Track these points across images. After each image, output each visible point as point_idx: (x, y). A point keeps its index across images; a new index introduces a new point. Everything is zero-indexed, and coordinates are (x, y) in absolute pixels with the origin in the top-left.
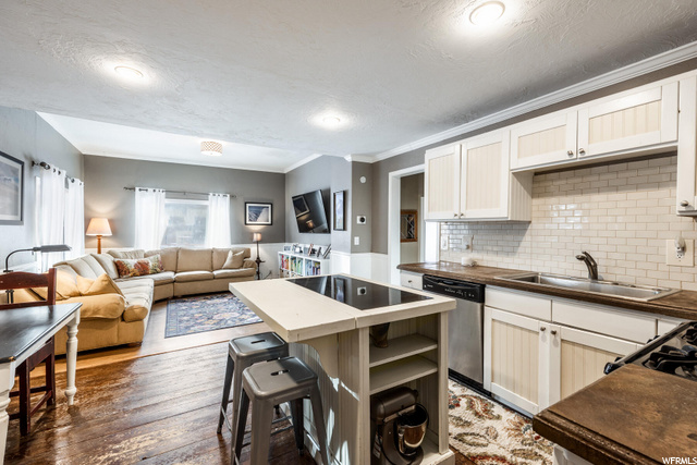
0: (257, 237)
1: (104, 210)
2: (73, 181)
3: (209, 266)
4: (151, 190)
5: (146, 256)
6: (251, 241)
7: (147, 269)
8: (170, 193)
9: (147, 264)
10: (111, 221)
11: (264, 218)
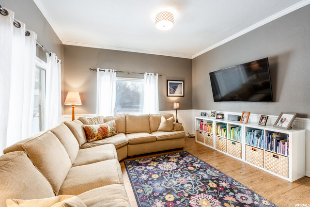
0: (176, 105)
1: (77, 85)
2: (50, 55)
3: (148, 129)
4: (107, 70)
5: (105, 121)
6: (172, 108)
7: (107, 133)
8: (120, 73)
9: (107, 128)
10: (81, 94)
11: (179, 91)
